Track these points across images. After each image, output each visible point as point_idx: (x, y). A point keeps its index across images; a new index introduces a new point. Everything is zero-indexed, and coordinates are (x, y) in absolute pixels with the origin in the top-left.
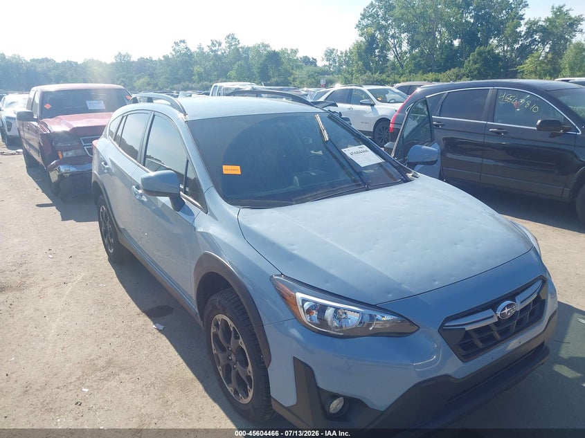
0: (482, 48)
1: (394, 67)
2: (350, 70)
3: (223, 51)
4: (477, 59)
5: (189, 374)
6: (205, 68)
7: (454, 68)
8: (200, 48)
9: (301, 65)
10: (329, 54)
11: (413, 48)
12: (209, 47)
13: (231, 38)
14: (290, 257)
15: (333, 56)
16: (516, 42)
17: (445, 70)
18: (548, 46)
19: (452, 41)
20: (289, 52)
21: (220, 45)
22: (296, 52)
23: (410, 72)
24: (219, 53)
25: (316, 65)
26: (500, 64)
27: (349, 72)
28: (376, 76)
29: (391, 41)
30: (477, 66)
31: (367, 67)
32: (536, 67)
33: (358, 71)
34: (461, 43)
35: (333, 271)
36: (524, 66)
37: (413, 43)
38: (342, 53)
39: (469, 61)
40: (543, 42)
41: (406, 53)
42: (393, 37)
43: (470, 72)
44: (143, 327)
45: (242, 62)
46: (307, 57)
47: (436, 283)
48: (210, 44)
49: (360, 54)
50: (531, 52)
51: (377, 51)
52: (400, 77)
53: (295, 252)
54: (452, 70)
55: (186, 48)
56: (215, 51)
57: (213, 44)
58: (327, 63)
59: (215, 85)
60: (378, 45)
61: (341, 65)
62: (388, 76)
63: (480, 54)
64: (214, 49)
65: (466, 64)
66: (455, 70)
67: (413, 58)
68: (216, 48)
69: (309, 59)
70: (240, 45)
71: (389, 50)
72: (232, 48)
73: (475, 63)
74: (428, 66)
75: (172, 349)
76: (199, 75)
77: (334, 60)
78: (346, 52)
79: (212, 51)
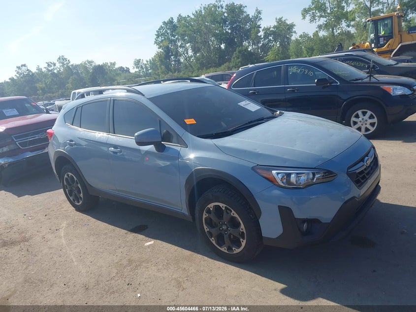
0: (240, 48)
1: (186, 67)
2: (157, 72)
3: (58, 70)
4: (239, 56)
5: (187, 253)
6: (46, 84)
7: (226, 63)
8: (39, 69)
9: (120, 73)
10: (137, 63)
11: (195, 53)
12: (46, 68)
13: (62, 59)
14: (258, 155)
15: (140, 64)
16: (259, 42)
17: (220, 66)
18: (278, 43)
19: (220, 46)
20: (109, 65)
21: (55, 65)
22: (114, 64)
23: (198, 69)
24: (55, 71)
25: (130, 72)
26: (254, 57)
27: (156, 74)
28: (176, 74)
29: (180, 50)
30: (239, 60)
31: (168, 69)
32: (276, 57)
33: (162, 73)
34: (226, 47)
35: (285, 157)
36: (268, 57)
37: (195, 50)
38: (147, 62)
39: (234, 58)
40: (275, 40)
41: (192, 57)
42: (181, 46)
43: (236, 65)
44: (135, 239)
45: (74, 76)
46: (121, 67)
47: (336, 153)
48: (46, 65)
49: (161, 61)
50: (270, 48)
51: (172, 57)
52: (192, 74)
53: (260, 152)
54: (225, 64)
55: (28, 70)
56: (51, 71)
57: (49, 65)
58: (137, 70)
59: (73, 92)
60: (172, 53)
61: (147, 70)
62: (184, 74)
63: (240, 52)
64: (50, 69)
65: (232, 60)
66: (226, 64)
67: (197, 59)
68: (52, 68)
69: (123, 68)
70: (71, 64)
71: (180, 56)
72: (65, 66)
73: (238, 58)
74: (209, 64)
75: (165, 244)
76: (42, 89)
77: (142, 67)
78: (150, 60)
79: (49, 71)
